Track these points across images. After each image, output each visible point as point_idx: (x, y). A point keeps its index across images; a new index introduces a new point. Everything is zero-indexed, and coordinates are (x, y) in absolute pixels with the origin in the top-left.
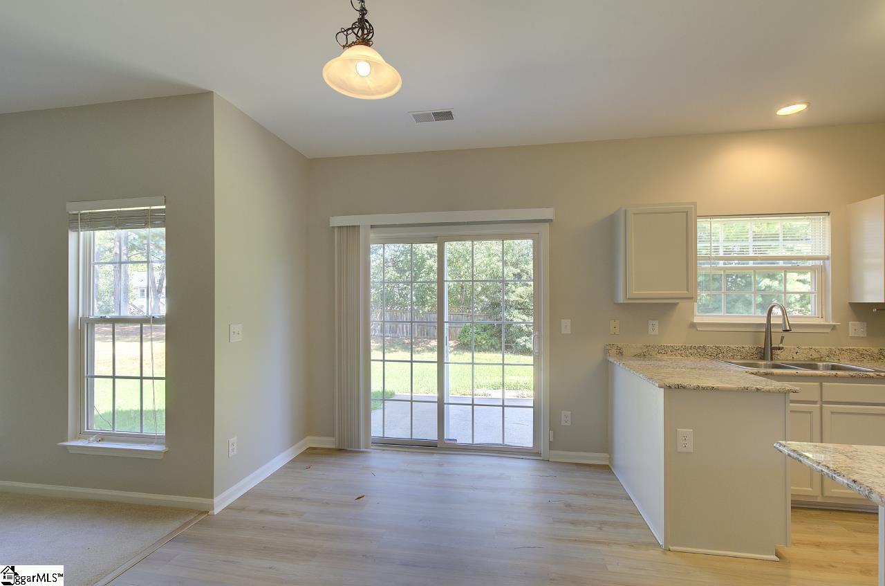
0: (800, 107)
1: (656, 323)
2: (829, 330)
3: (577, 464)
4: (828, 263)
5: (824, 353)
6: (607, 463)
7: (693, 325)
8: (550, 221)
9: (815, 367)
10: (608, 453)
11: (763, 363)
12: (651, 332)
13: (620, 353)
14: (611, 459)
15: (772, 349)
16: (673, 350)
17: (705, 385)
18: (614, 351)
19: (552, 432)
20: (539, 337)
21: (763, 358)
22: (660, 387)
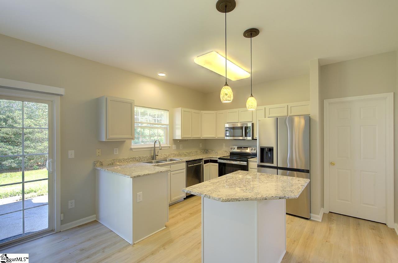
0: (163, 75)
1: (117, 149)
2: (168, 148)
3: (79, 226)
4: (168, 126)
5: (168, 155)
6: (95, 219)
7: (131, 149)
8: (61, 95)
9: (166, 161)
10: (95, 214)
11: (153, 161)
12: (115, 153)
13: (102, 165)
14: (98, 217)
15: (156, 156)
16: (124, 160)
17: (146, 174)
18: (98, 164)
19: (62, 215)
20: (53, 163)
21: (153, 159)
22: (131, 178)
